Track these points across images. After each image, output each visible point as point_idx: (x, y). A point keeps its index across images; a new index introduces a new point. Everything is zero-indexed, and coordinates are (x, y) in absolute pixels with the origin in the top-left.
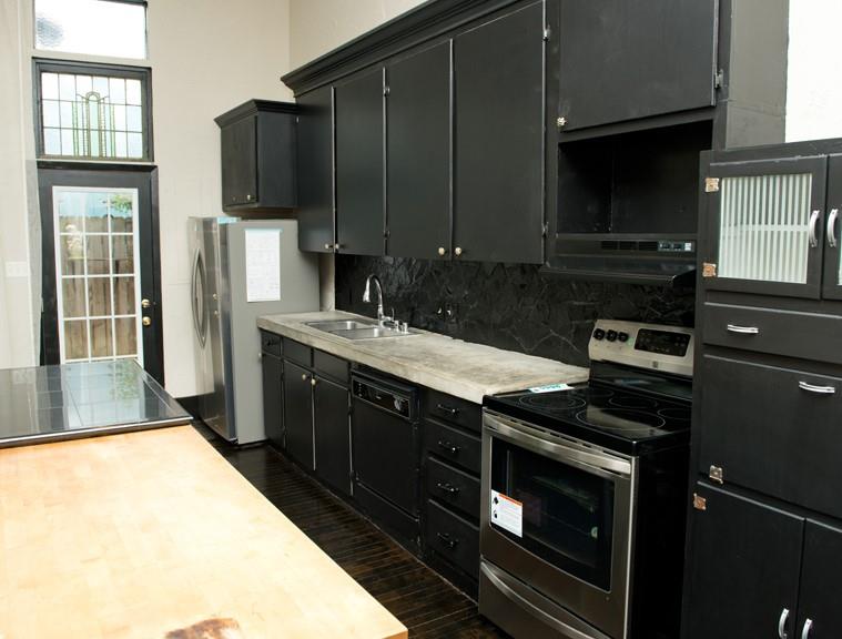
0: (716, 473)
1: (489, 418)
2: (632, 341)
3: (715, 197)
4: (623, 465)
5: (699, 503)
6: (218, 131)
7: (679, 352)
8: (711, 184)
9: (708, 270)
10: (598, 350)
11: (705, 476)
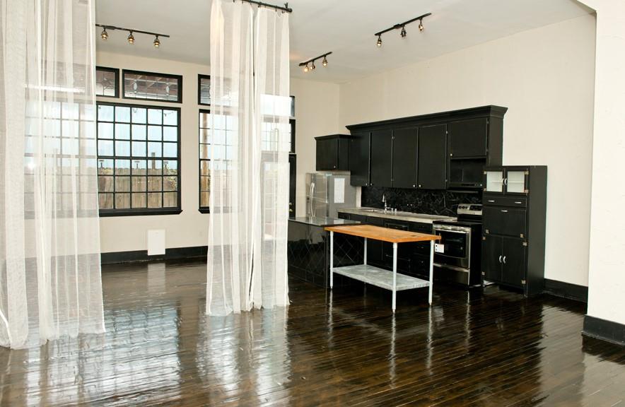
0: (487, 231)
1: (434, 226)
2: (468, 209)
3: (486, 175)
4: (468, 230)
5: (484, 238)
6: (315, 141)
7: (480, 210)
8: (485, 173)
9: (485, 190)
10: (460, 211)
11: (485, 232)
